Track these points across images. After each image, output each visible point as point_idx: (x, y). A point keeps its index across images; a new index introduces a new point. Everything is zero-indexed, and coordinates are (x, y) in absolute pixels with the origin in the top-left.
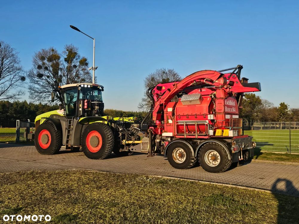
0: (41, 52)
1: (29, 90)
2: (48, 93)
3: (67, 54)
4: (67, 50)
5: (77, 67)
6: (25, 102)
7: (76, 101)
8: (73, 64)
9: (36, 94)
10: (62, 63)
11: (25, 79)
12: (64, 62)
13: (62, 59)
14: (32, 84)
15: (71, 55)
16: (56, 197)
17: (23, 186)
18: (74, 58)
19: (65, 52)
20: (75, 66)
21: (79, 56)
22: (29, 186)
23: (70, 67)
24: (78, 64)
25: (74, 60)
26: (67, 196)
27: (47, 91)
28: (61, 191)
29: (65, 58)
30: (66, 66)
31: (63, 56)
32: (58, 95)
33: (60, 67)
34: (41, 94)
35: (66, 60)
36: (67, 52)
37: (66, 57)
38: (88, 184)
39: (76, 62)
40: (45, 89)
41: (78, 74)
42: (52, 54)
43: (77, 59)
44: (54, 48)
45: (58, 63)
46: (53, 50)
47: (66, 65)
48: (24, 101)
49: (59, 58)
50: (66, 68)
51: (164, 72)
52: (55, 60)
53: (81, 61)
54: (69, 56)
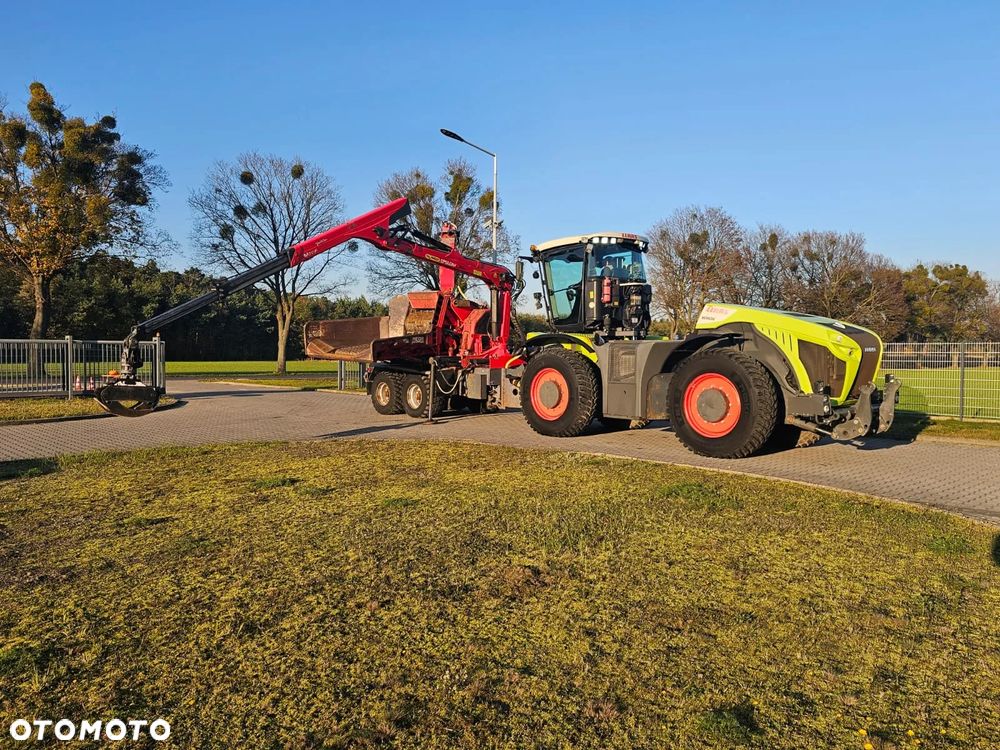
0: (392, 181)
1: (368, 273)
2: (410, 280)
3: (452, 181)
4: (452, 173)
5: (473, 213)
6: (362, 300)
7: (580, 284)
8: (465, 207)
9: (383, 281)
10: (438, 205)
11: (357, 247)
12: (444, 202)
13: (439, 196)
14: (373, 258)
15: (461, 185)
16: (393, 477)
17: (341, 461)
18: (467, 192)
19: (446, 177)
20: (470, 212)
21: (478, 187)
22: (350, 461)
23: (458, 214)
24: (475, 206)
25: (468, 195)
26: (411, 477)
27: (406, 273)
28: (404, 470)
29: (447, 193)
30: (449, 213)
31: (442, 188)
32: (430, 282)
33: (436, 215)
34: (395, 282)
35: (448, 197)
36: (451, 177)
37: (448, 191)
38: (456, 461)
39: (472, 202)
40: (402, 270)
41: (476, 231)
42: (415, 185)
43: (473, 195)
44: (420, 171)
45: (430, 206)
46: (418, 176)
47: (448, 209)
48: (359, 297)
49: (431, 193)
50: (448, 217)
51: (695, 216)
52: (423, 198)
53: (483, 197)
54: (455, 188)
